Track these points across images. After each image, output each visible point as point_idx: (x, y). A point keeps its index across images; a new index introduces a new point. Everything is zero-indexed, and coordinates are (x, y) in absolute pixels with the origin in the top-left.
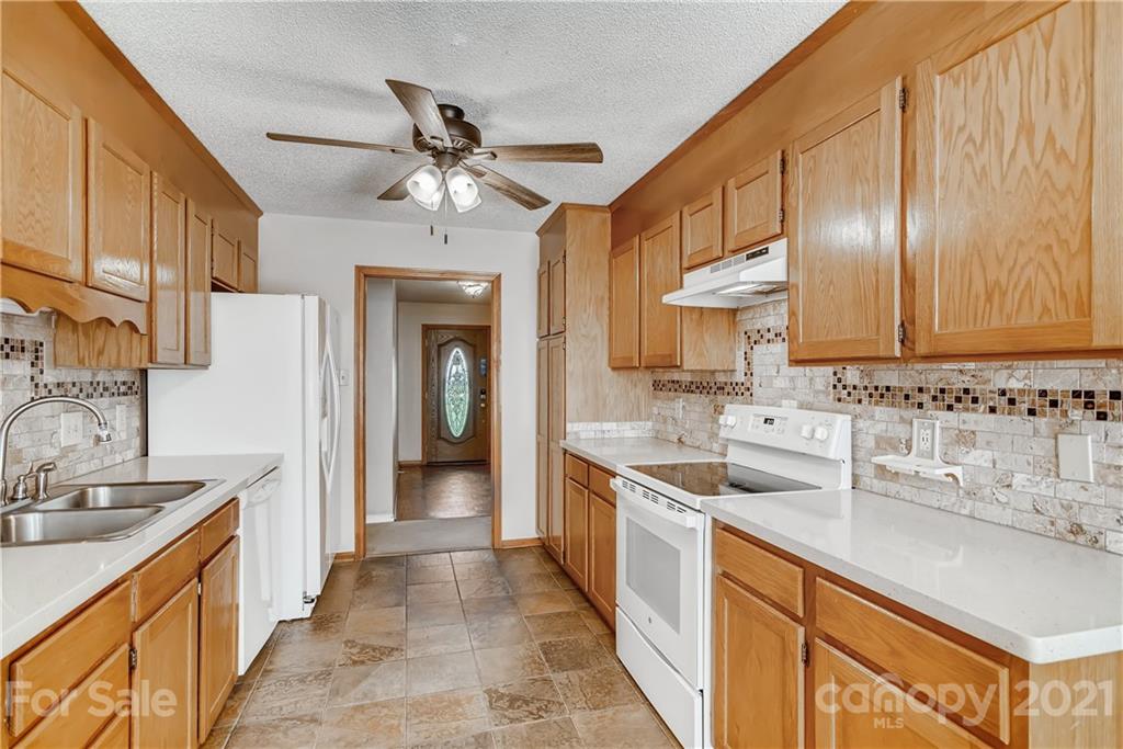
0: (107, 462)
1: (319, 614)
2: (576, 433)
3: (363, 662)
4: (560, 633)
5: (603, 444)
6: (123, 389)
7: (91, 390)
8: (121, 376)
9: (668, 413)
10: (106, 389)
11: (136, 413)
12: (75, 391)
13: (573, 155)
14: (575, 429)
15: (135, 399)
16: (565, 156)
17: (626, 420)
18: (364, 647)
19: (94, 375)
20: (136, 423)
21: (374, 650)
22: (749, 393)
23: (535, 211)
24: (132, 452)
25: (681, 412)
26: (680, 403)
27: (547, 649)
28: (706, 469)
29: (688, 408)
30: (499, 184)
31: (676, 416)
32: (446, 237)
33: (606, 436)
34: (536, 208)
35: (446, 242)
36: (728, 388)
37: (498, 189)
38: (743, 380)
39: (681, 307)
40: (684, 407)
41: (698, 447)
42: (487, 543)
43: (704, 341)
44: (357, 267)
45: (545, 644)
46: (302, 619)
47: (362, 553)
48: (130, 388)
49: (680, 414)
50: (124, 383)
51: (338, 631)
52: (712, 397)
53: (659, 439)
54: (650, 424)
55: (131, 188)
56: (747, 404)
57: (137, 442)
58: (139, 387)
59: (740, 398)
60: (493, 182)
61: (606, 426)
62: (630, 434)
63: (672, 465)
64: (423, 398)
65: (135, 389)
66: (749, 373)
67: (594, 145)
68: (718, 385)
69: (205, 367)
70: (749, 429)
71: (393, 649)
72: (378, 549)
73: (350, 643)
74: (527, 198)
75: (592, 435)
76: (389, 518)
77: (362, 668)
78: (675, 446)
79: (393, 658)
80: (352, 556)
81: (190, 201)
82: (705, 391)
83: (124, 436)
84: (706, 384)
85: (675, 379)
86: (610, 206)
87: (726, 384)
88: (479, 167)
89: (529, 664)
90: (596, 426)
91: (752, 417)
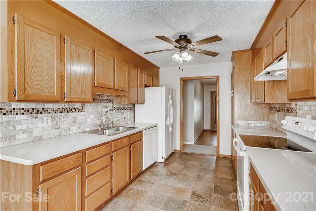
0: (126, 123)
1: (166, 162)
2: (238, 123)
3: (169, 175)
4: (222, 184)
5: (248, 128)
6: (130, 108)
7: (123, 109)
8: (129, 106)
9: (273, 119)
10: (126, 108)
11: (133, 113)
12: (120, 108)
13: (212, 40)
14: (237, 122)
15: (132, 110)
16: (210, 41)
17: (258, 121)
18: (171, 172)
19: (124, 106)
20: (133, 115)
21: (173, 173)
22: (296, 112)
23: (215, 57)
24: (132, 121)
25: (277, 118)
26: (276, 115)
27: (216, 187)
28: (283, 140)
29: (278, 117)
30: (201, 52)
31: (275, 120)
32: (183, 69)
33: (249, 125)
34: (216, 56)
35: (183, 71)
36: (290, 110)
37: (201, 53)
38: (294, 107)
39: (264, 81)
40: (277, 117)
41: (281, 132)
42: (216, 154)
43: (275, 93)
44: (180, 78)
45: (216, 185)
46: (162, 163)
47: (181, 151)
48: (131, 108)
49: (276, 119)
50: (130, 107)
51: (167, 167)
52: (285, 113)
53: (271, 128)
54: (268, 122)
55: (124, 69)
56: (295, 116)
57: (133, 119)
58: (133, 108)
59: (293, 114)
60: (198, 52)
61: (249, 122)
62: (260, 125)
63: (274, 137)
64: (211, 112)
65: (132, 108)
66: (296, 104)
67: (216, 36)
68: (287, 109)
69: (144, 104)
70: (290, 126)
71: (176, 174)
72: (186, 150)
73: (168, 170)
74: (211, 54)
75: (244, 125)
76: (193, 143)
77: (168, 176)
78: (275, 131)
79: (175, 176)
80: (179, 151)
81: (139, 69)
82: (283, 111)
83: (130, 118)
84: (283, 108)
85: (275, 106)
86: (251, 49)
87: (289, 108)
88: (192, 49)
89: (209, 189)
90: (246, 122)
91: (292, 121)
